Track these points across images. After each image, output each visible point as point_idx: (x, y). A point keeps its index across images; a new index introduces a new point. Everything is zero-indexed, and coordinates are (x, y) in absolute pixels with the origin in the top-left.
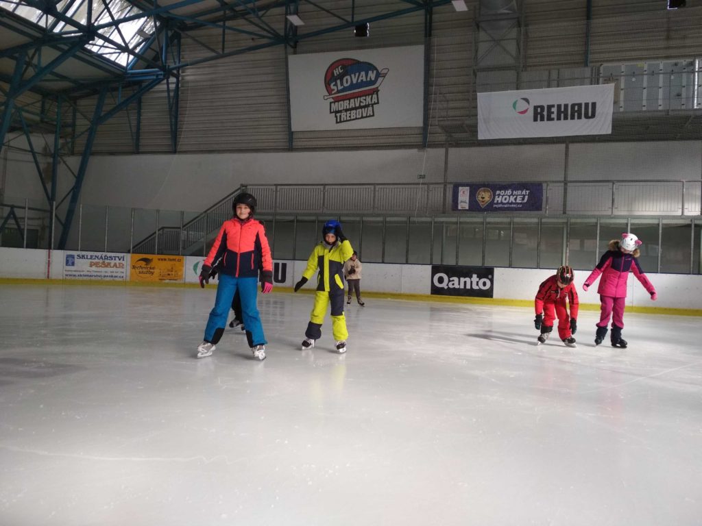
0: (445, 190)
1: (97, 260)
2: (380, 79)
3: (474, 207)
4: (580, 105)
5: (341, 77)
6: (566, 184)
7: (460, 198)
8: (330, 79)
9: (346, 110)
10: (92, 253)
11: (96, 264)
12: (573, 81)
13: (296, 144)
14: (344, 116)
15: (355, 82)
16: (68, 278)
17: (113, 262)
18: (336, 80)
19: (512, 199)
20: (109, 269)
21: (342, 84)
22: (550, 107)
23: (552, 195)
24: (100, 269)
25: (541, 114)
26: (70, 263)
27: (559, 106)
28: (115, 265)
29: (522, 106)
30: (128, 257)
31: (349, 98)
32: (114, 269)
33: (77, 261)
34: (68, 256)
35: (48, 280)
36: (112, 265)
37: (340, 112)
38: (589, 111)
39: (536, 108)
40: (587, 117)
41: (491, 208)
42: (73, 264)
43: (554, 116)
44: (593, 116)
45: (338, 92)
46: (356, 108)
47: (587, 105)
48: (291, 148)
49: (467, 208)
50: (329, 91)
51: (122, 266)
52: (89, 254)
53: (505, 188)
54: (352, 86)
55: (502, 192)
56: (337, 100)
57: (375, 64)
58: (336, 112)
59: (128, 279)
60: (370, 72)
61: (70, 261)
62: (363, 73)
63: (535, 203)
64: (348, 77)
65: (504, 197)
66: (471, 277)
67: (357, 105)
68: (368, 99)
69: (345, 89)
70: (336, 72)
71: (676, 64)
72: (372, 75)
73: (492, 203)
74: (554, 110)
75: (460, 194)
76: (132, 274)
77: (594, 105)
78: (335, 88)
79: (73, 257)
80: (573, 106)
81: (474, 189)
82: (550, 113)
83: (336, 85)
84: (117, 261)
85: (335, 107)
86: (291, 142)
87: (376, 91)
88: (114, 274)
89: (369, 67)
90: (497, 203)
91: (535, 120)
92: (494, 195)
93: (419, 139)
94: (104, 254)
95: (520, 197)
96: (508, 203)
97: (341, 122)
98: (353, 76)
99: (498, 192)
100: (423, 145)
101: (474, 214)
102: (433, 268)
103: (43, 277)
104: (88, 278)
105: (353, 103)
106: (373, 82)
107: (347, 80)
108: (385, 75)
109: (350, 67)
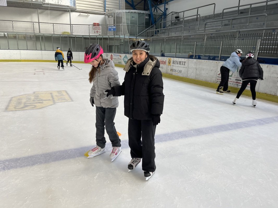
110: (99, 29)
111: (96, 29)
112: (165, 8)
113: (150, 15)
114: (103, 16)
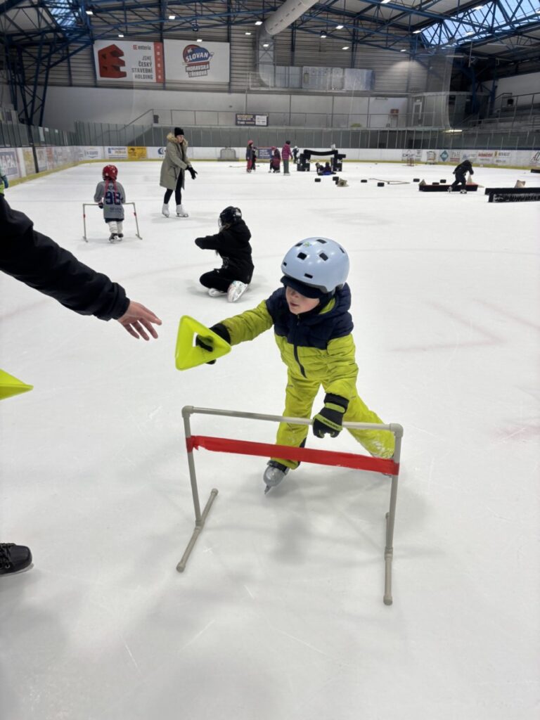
1: (117, 150)
2: (210, 58)
5: (191, 54)
8: (185, 54)
9: (194, 71)
10: (115, 147)
13: (167, 85)
14: (193, 74)
15: (198, 57)
17: (122, 151)
18: (188, 55)
21: (192, 58)
30: (126, 148)
31: (195, 65)
33: (111, 151)
37: (191, 71)
45: (190, 61)
48: (164, 89)
50: (186, 60)
51: (125, 152)
54: (197, 59)
56: (189, 65)
57: (208, 49)
58: (189, 72)
60: (205, 53)
62: (202, 53)
64: (194, 54)
67: (200, 69)
68: (204, 67)
70: (189, 51)
72: (206, 55)
76: (128, 156)
78: (188, 59)
79: (110, 149)
85: (189, 69)
86: (164, 86)
87: (208, 63)
89: (204, 50)
93: (227, 87)
94: (119, 147)
97: (191, 77)
98: (197, 54)
100: (230, 91)
106: (207, 59)
107: (195, 56)
108: (212, 56)
109: (196, 49)
112: (494, 86)
113: (471, 97)
114: (406, 99)
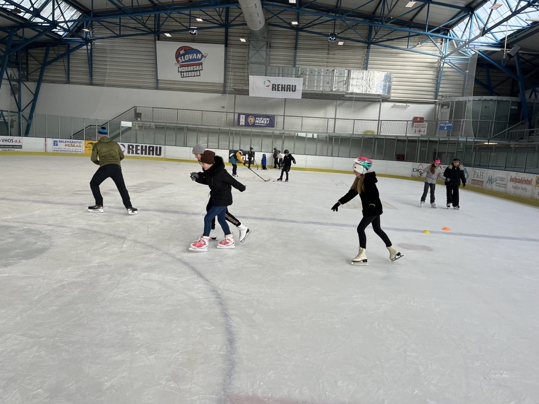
0: (234, 116)
1: (68, 143)
2: (203, 59)
3: (247, 124)
4: (290, 86)
5: (184, 55)
6: (284, 117)
7: (241, 120)
8: (178, 55)
9: (187, 72)
10: (66, 140)
11: (68, 145)
12: (289, 75)
13: (160, 85)
14: (185, 74)
15: (191, 58)
16: (55, 152)
17: (76, 144)
18: (181, 56)
19: (263, 122)
20: (74, 148)
21: (184, 59)
22: (279, 85)
23: (279, 120)
24: (70, 148)
25: (275, 88)
26: (56, 144)
27: (282, 85)
28: (77, 146)
29: (267, 83)
30: (83, 142)
31: (188, 66)
32: (77, 148)
33: (58, 143)
34: (54, 141)
35: (46, 153)
36: (76, 146)
37: (183, 72)
38: (293, 89)
39: (273, 85)
40: (292, 91)
41: (254, 125)
42: (57, 145)
43: (280, 89)
44: (295, 91)
45: (182, 62)
46: (191, 71)
47: (293, 85)
48: (157, 88)
49: (244, 124)
50: (178, 61)
51: (80, 146)
52: (65, 140)
53: (260, 116)
54: (190, 60)
55: (259, 119)
56: (182, 66)
57: (200, 50)
58: (182, 72)
59: (84, 153)
60: (198, 54)
61: (55, 144)
62: (195, 55)
63: (272, 124)
64: (188, 56)
65: (259, 121)
66: (245, 155)
67: (192, 70)
68: (198, 67)
69: (186, 61)
70: (182, 52)
71: (328, 70)
72: (199, 56)
73: (255, 123)
74: (280, 86)
75: (241, 118)
76: (85, 150)
77: (295, 86)
78: (181, 60)
79: (57, 141)
80: (287, 86)
81: (247, 116)
82: (278, 88)
83: (181, 59)
84: (78, 144)
85: (181, 69)
86: (157, 85)
87: (201, 64)
88: (77, 150)
90: (256, 123)
91: (273, 90)
92: (255, 119)
93: (222, 89)
94: (71, 140)
95: (265, 121)
96: (261, 123)
97: (183, 77)
98: (190, 55)
99: (257, 118)
100: (224, 92)
101: (246, 127)
102: (230, 151)
103: (43, 151)
104: (65, 152)
105: (190, 68)
106: (200, 60)
107: (187, 57)
108: (205, 57)
109: (189, 50)
110: (423, 127)
111: (418, 127)
114: (432, 106)
